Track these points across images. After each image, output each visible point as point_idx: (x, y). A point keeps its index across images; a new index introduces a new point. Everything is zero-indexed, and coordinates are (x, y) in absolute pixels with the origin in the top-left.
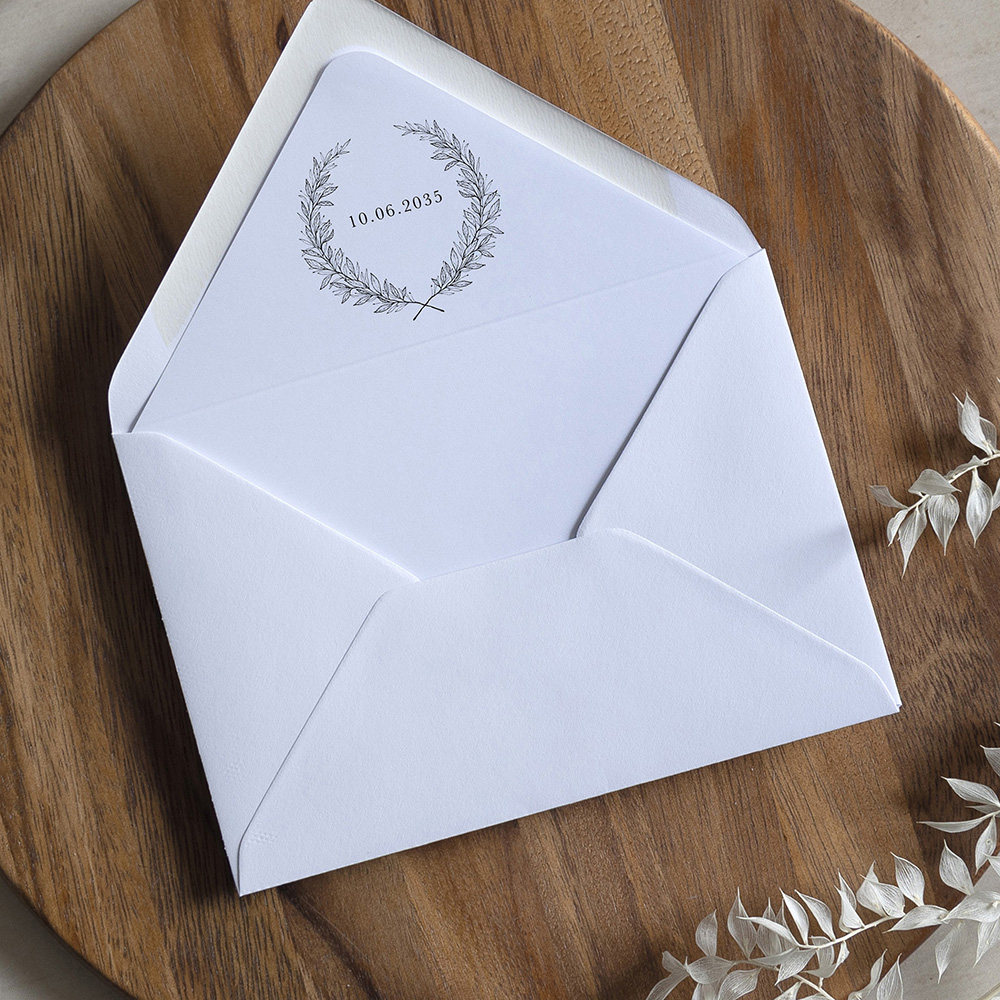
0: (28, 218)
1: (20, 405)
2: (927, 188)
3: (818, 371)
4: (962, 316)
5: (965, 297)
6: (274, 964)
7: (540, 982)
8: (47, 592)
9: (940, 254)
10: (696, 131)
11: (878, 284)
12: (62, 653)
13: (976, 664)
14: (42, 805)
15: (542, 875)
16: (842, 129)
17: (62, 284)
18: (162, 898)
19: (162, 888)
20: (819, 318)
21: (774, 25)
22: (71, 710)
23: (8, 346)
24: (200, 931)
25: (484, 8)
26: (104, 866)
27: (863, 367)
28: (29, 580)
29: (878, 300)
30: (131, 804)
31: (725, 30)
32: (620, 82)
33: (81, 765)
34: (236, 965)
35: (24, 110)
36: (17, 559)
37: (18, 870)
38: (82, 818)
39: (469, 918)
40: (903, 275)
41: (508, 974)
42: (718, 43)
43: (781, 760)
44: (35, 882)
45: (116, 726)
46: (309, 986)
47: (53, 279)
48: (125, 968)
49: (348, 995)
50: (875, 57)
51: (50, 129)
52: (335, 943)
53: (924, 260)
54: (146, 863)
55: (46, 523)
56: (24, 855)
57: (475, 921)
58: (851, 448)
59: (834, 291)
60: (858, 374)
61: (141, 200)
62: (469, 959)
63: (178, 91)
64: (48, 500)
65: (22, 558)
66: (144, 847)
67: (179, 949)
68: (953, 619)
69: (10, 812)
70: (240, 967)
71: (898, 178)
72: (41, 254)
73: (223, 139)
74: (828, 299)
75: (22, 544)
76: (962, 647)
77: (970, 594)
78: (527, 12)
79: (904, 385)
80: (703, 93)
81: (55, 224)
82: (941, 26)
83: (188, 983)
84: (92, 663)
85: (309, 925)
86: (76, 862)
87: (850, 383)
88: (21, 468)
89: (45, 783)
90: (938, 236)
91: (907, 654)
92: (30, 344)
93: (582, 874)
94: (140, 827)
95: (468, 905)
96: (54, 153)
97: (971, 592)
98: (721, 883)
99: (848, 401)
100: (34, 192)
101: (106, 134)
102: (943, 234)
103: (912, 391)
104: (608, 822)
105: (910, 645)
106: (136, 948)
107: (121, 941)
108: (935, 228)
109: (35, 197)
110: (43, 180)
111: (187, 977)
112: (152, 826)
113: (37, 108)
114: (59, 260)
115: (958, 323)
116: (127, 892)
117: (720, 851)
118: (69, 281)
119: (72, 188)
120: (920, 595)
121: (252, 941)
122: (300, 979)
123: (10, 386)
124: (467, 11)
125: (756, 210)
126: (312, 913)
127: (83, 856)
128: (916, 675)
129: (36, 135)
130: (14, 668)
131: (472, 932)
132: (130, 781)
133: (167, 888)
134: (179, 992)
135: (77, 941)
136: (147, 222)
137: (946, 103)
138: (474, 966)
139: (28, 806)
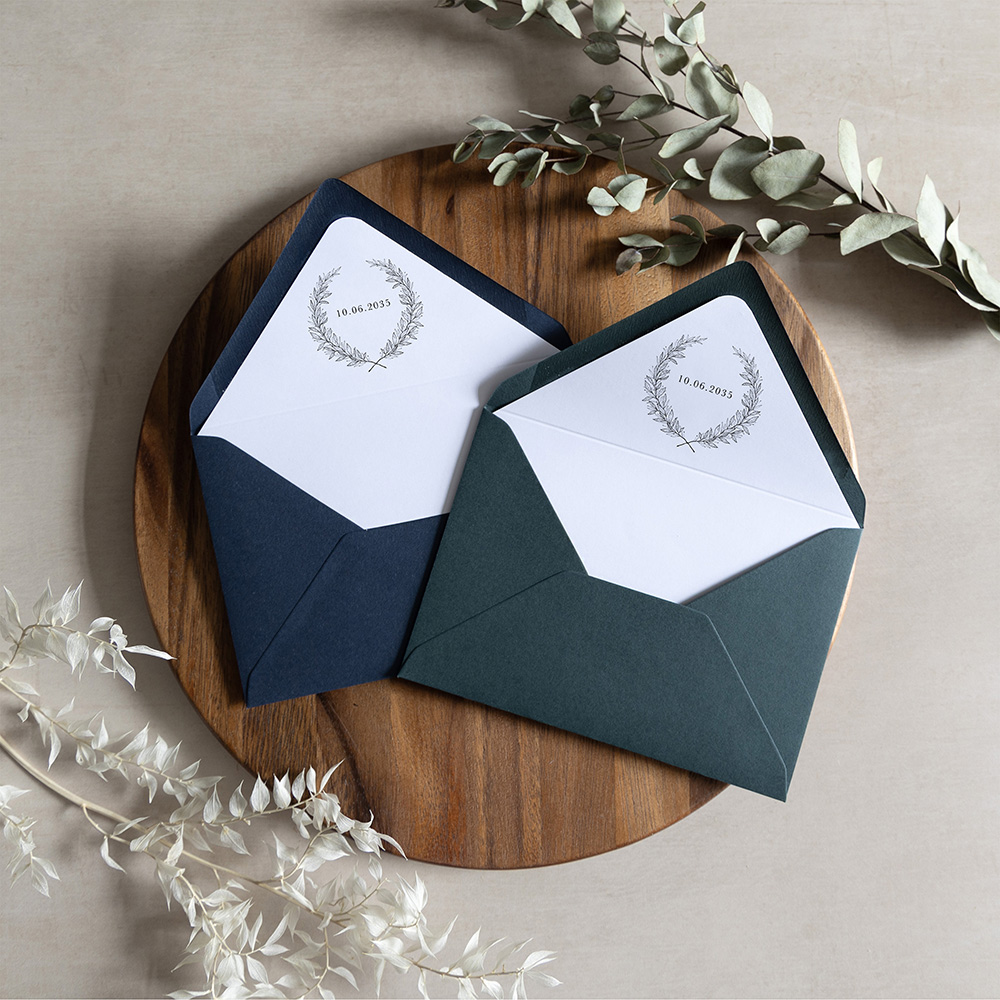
7: (452, 787)
35: (291, 207)
41: (435, 778)
46: (319, 754)
48: (216, 716)
50: (784, 311)
62: (415, 763)
70: (282, 732)
85: (329, 719)
93: (492, 732)
95: (423, 732)
122: (315, 748)
126: (332, 712)
138: (416, 768)
139: (185, 607)
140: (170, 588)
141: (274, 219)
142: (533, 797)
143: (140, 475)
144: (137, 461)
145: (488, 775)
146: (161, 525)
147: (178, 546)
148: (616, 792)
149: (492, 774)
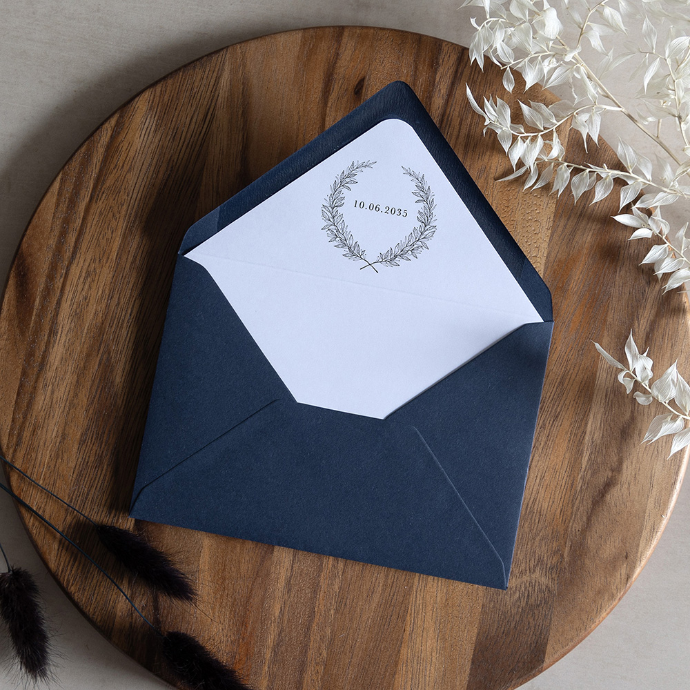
0: (181, 113)
1: (128, 208)
2: (649, 338)
3: (544, 402)
4: (632, 412)
7: (243, 639)
8: (94, 312)
10: (546, 247)
11: (598, 374)
12: (85, 346)
13: (546, 593)
14: (36, 418)
15: (272, 585)
16: (621, 285)
17: (181, 157)
18: (74, 497)
19: (76, 492)
22: (75, 378)
23: (137, 175)
26: (52, 467)
27: (568, 413)
28: (87, 301)
29: (594, 383)
30: (82, 442)
32: (521, 201)
33: (67, 408)
35: (207, 56)
36: (87, 287)
37: (8, 446)
38: (53, 436)
39: (224, 588)
41: (229, 626)
42: (581, 207)
43: (422, 591)
44: (13, 456)
45: (94, 398)
47: (178, 152)
51: (215, 73)
54: (74, 476)
55: (111, 275)
56: (14, 440)
57: (226, 591)
58: (540, 450)
59: (573, 366)
60: (563, 415)
61: (244, 134)
62: (213, 608)
63: (291, 87)
64: (118, 264)
65: (90, 288)
66: (77, 467)
67: (69, 527)
68: (547, 564)
69: (19, 414)
71: (637, 324)
72: (178, 136)
73: (302, 125)
74: (568, 369)
75: (93, 281)
76: (544, 580)
77: (562, 556)
79: (584, 433)
80: (560, 229)
81: (193, 124)
83: (65, 547)
84: (98, 359)
86: (39, 456)
87: (557, 417)
88: (112, 241)
89: (43, 408)
91: (514, 569)
92: (149, 179)
93: (292, 595)
94: (81, 456)
95: (227, 581)
96: (211, 86)
97: (563, 555)
98: (360, 636)
99: (552, 426)
100: (191, 101)
101: (243, 90)
103: (587, 438)
104: (319, 576)
105: (518, 566)
107: (42, 509)
109: (190, 104)
110: (198, 97)
111: (66, 544)
112: (87, 458)
113: (214, 58)
114: (186, 143)
115: (628, 415)
116: (57, 485)
117: (368, 620)
118: (186, 157)
119: (211, 110)
120: (537, 543)
123: (128, 196)
124: (461, 123)
127: (44, 455)
128: (514, 582)
129: (207, 72)
130: (57, 342)
131: (222, 596)
132: (87, 430)
133: (79, 493)
134: (58, 550)
136: (241, 148)
138: (214, 613)
139: (29, 416)
140: (18, 394)
141: (189, 64)
142: (317, 664)
143: (12, 282)
144: (11, 267)
145: (280, 635)
146: (23, 333)
147: (34, 356)
148: (397, 676)
149: (283, 635)
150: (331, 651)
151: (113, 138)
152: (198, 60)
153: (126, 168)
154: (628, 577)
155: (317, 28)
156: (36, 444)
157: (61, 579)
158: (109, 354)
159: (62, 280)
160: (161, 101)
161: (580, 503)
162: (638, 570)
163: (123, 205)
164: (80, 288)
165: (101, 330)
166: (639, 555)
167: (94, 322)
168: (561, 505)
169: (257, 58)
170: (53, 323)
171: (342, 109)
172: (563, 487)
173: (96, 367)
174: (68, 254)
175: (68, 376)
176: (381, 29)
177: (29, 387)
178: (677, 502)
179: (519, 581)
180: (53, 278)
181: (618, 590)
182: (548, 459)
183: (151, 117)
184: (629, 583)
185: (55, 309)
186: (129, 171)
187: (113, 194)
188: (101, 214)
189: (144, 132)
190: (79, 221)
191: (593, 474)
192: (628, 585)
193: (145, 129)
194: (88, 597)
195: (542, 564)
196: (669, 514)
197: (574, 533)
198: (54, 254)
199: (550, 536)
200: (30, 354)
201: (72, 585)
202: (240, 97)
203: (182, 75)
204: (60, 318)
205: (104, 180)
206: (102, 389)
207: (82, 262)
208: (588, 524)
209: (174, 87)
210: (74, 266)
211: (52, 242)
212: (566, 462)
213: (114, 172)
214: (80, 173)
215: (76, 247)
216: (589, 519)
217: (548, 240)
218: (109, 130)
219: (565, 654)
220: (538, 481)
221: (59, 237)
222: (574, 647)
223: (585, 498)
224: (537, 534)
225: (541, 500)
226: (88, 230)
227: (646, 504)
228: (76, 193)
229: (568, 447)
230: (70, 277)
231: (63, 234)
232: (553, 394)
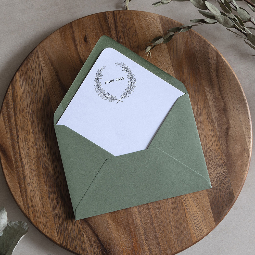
0: (31, 75)
1: (29, 113)
2: (218, 76)
4: (224, 102)
5: (225, 98)
6: (78, 231)
8: (33, 152)
9: (220, 89)
10: (171, 62)
11: (207, 95)
12: (36, 165)
13: (224, 174)
14: (30, 196)
15: (134, 214)
16: (200, 63)
17: (38, 89)
18: (55, 216)
19: (55, 215)
20: (195, 102)
21: (187, 41)
22: (37, 177)
23: (26, 101)
24: (63, 224)
25: (127, 35)
26: (43, 210)
27: (203, 112)
28: (29, 150)
29: (207, 98)
30: (49, 197)
31: (177, 42)
33: (39, 188)
34: (70, 231)
36: (27, 145)
37: (25, 210)
38: (39, 199)
39: (119, 223)
40: (212, 93)
42: (176, 44)
44: (29, 212)
45: (46, 181)
47: (36, 88)
49: (93, 238)
51: (37, 57)
52: (91, 227)
53: (217, 91)
54: (52, 209)
55: (33, 138)
56: (26, 207)
57: (120, 224)
58: (200, 128)
59: (198, 96)
60: (202, 113)
61: (55, 71)
63: (63, 50)
64: (34, 133)
65: (28, 145)
66: (51, 206)
67: (58, 227)
68: (220, 165)
71: (212, 73)
72: (34, 82)
73: (73, 60)
74: (196, 98)
75: (28, 142)
76: (222, 170)
77: (224, 160)
78: (136, 36)
79: (212, 116)
80: (172, 54)
81: (37, 76)
82: (221, 42)
83: (60, 235)
84: (42, 167)
86: (37, 208)
87: (200, 115)
88: (28, 126)
89: (31, 192)
90: (219, 86)
91: (210, 171)
92: (31, 101)
94: (51, 202)
96: (37, 61)
98: (171, 217)
99: (200, 119)
100: (33, 69)
101: (48, 58)
102: (221, 85)
103: (213, 117)
105: (211, 170)
106: (49, 227)
107: (46, 225)
108: (219, 84)
110: (35, 67)
111: (59, 233)
112: (53, 201)
113: (34, 52)
114: (37, 84)
115: (223, 104)
116: (48, 215)
117: (171, 211)
118: (40, 88)
119: (41, 69)
120: (214, 159)
121: (73, 226)
123: (27, 109)
124: (124, 36)
125: (182, 79)
127: (39, 207)
128: (212, 176)
129: (34, 58)
130: (25, 168)
131: (119, 226)
132: (49, 192)
134: (58, 236)
135: (37, 225)
137: (222, 58)
150: (164, 227)
151: (13, 93)
152: (29, 55)
153: (22, 100)
154: (249, 156)
155: (63, 27)
156: (34, 205)
157: (63, 245)
158: (45, 164)
159: (18, 147)
160: (23, 73)
161: (221, 140)
162: (251, 152)
163: (26, 113)
164: (25, 147)
165: (38, 157)
166: (248, 147)
167: (35, 156)
168: (215, 143)
169: (48, 45)
170: (21, 162)
171: (83, 49)
172: (213, 137)
173: (42, 170)
174: (16, 138)
175: (34, 177)
176: (83, 17)
177: (23, 187)
178: (252, 125)
179: (214, 174)
180: (14, 148)
181: (247, 162)
182: (204, 130)
183: (22, 81)
184: (250, 158)
185: (20, 157)
186: (23, 101)
187: (21, 111)
188: (20, 119)
189: (22, 86)
190: (14, 125)
191: (221, 128)
192: (250, 159)
193: (22, 85)
194: (75, 247)
195: (218, 166)
196: (252, 130)
197: (224, 151)
198: (11, 140)
199: (217, 155)
200: (19, 177)
201: (68, 246)
202: (48, 60)
203: (26, 62)
204: (23, 160)
205: (16, 108)
206: (47, 176)
207: (22, 138)
208: (227, 145)
209: (25, 67)
210: (19, 141)
211: (9, 136)
212: (211, 128)
213: (18, 104)
214: (7, 109)
215: (17, 134)
216: (227, 144)
217: (170, 60)
218: (10, 91)
219: (240, 191)
220: (204, 139)
221: (10, 133)
222: (242, 187)
223: (222, 137)
224: (212, 156)
225: (208, 145)
226: (19, 127)
227: (243, 130)
228: (9, 117)
229: (209, 123)
230: (20, 145)
231: (11, 132)
232: (195, 108)
